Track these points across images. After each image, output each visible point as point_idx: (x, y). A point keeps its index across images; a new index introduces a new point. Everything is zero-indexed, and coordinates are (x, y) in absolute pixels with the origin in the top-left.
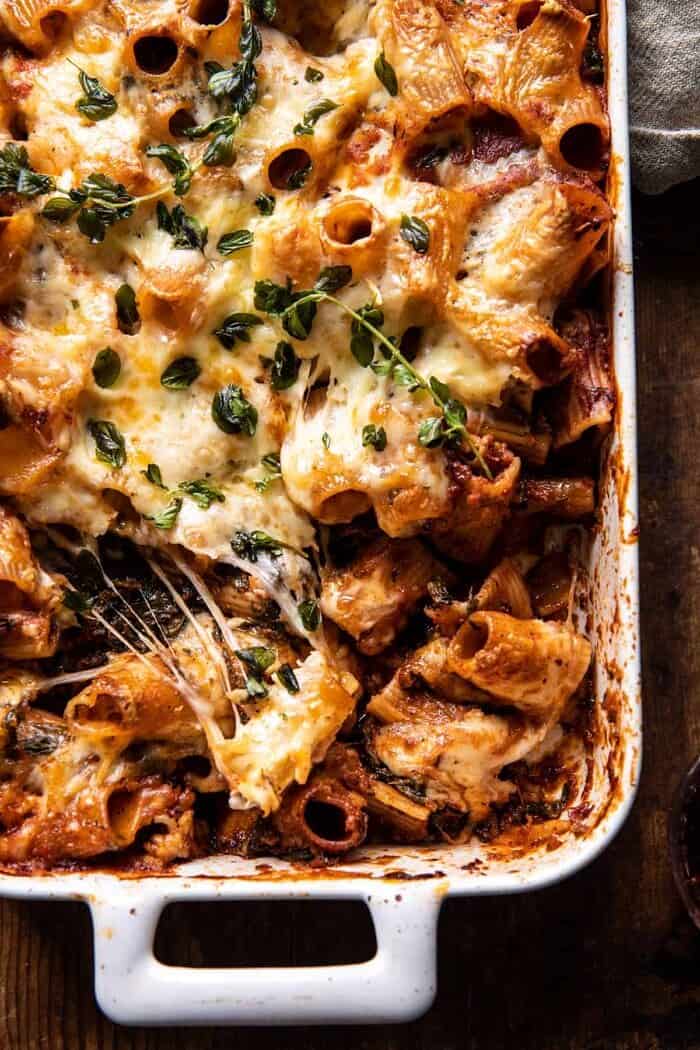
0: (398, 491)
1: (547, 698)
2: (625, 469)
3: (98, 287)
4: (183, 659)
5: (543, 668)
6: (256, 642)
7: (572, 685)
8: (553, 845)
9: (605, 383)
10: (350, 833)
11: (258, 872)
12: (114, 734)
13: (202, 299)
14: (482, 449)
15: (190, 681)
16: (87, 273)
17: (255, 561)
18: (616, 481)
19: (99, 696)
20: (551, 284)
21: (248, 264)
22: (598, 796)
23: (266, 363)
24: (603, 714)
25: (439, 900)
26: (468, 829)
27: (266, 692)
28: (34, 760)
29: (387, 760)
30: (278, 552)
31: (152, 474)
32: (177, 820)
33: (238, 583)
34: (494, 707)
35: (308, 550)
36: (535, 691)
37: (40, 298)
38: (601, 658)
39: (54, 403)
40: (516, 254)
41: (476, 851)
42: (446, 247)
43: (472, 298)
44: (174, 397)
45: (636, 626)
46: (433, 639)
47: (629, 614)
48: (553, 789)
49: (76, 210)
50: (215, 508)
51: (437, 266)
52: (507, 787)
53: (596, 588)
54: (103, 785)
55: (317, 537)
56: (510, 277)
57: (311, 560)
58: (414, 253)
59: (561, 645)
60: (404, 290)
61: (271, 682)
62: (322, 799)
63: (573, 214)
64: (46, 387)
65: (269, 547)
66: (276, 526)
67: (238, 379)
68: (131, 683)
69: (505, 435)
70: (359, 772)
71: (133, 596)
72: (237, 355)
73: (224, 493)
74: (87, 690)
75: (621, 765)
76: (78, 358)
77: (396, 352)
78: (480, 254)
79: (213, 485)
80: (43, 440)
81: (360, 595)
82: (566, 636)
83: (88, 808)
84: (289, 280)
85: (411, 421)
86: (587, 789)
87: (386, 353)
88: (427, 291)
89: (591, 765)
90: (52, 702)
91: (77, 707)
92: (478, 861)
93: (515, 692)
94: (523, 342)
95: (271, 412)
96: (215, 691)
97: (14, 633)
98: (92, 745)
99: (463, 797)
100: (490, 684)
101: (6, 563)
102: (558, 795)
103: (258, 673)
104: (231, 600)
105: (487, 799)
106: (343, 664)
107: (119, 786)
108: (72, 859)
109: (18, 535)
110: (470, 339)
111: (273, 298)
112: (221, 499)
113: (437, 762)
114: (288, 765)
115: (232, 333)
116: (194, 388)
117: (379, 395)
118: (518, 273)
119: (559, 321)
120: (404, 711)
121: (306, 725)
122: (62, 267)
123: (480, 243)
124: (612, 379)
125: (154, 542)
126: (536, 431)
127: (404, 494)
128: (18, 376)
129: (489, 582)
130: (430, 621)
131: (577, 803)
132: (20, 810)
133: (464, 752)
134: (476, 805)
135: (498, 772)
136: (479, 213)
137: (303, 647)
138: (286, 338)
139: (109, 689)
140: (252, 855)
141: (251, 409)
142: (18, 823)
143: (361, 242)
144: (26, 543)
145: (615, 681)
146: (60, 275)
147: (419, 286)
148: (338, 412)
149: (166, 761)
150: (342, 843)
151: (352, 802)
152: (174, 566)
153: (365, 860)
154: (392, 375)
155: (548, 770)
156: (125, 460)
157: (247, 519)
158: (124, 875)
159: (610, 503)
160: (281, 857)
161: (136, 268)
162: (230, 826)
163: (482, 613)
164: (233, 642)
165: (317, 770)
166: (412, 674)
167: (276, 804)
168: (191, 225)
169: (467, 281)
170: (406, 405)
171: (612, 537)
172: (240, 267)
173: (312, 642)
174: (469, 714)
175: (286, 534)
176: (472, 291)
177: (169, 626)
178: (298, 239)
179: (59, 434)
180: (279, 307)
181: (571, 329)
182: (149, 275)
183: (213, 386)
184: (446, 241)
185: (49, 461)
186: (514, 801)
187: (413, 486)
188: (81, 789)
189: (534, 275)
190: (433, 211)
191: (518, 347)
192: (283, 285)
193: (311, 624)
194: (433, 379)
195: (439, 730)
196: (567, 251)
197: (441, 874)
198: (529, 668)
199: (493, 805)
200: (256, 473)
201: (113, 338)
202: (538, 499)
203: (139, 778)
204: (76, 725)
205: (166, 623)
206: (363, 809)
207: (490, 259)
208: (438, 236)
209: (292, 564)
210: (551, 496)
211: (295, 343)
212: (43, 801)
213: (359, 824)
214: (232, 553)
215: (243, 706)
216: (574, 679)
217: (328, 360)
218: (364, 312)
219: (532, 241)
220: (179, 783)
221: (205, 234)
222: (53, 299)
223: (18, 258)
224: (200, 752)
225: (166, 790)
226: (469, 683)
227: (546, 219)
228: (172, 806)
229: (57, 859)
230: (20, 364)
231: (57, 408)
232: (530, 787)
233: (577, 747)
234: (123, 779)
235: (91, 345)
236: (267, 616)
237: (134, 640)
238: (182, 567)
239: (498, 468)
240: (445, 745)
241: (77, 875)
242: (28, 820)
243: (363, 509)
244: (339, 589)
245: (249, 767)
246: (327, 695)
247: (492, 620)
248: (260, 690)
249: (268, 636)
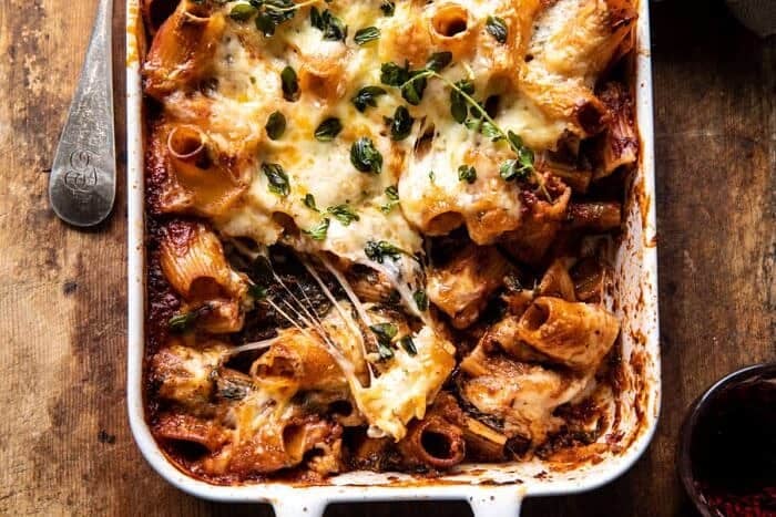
0: (485, 211)
1: (588, 357)
2: (647, 194)
3: (268, 68)
4: (332, 332)
5: (587, 336)
6: (383, 320)
7: (606, 349)
8: (596, 461)
9: (631, 135)
10: (454, 453)
11: (389, 482)
12: (287, 385)
13: (345, 76)
14: (543, 182)
15: (338, 347)
16: (260, 58)
17: (382, 262)
18: (639, 204)
19: (276, 358)
20: (594, 64)
21: (376, 51)
22: (627, 425)
23: (388, 122)
24: (628, 369)
25: (520, 499)
26: (531, 451)
27: (393, 355)
28: (230, 404)
29: (476, 403)
30: (398, 256)
31: (309, 201)
32: (331, 446)
33: (370, 279)
34: (552, 365)
35: (418, 254)
36: (580, 353)
37: (228, 76)
38: (627, 328)
39: (241, 150)
40: (569, 43)
41: (537, 466)
42: (518, 39)
43: (537, 75)
44: (323, 147)
45: (656, 306)
46: (507, 317)
47: (651, 297)
48: (590, 422)
49: (254, 13)
50: (353, 224)
51: (511, 52)
52: (559, 421)
53: (621, 279)
54: (279, 421)
55: (424, 246)
56: (565, 59)
57: (419, 262)
58: (496, 43)
59: (599, 319)
60: (490, 69)
61: (396, 348)
62: (434, 430)
63: (611, 14)
64: (234, 140)
65: (392, 253)
66: (396, 238)
67: (368, 131)
68: (299, 349)
69: (560, 172)
70: (457, 411)
71: (294, 288)
72: (367, 116)
73: (358, 214)
74: (267, 354)
75: (646, 403)
76: (256, 118)
77: (485, 114)
78: (541, 43)
79: (351, 208)
80: (233, 177)
81: (455, 286)
82: (601, 313)
83: (270, 438)
84: (407, 62)
85: (494, 163)
86: (617, 422)
87: (476, 114)
88: (507, 69)
89: (618, 405)
90: (240, 363)
91: (260, 366)
92: (544, 473)
93: (567, 354)
94: (576, 105)
95: (392, 156)
96: (356, 355)
97: (214, 314)
98: (271, 393)
99: (529, 429)
100: (547, 348)
101: (208, 264)
102: (593, 426)
103: (386, 341)
104: (364, 290)
105: (545, 430)
106: (443, 335)
107: (291, 422)
108: (258, 474)
109: (214, 244)
110: (536, 105)
111: (394, 75)
112: (357, 218)
113: (512, 403)
114: (411, 405)
115: (365, 100)
116: (337, 139)
117: (469, 145)
118: (571, 56)
119: (599, 89)
120: (486, 368)
121: (423, 378)
122: (243, 53)
123: (541, 35)
124: (636, 132)
125: (309, 249)
126: (581, 169)
127: (489, 214)
128: (214, 132)
129: (547, 276)
130: (505, 304)
131: (609, 431)
132: (220, 440)
133: (530, 396)
134: (537, 434)
135: (553, 410)
136: (541, 14)
137: (415, 324)
138: (404, 103)
139: (283, 353)
140: (382, 471)
141: (378, 154)
142: (219, 448)
143: (460, 35)
144: (221, 250)
145: (640, 344)
146: (242, 61)
147: (500, 65)
148: (440, 156)
149: (321, 404)
150: (447, 461)
151: (453, 431)
152: (322, 265)
153: (463, 473)
154: (480, 130)
155: (585, 408)
156: (289, 191)
157: (375, 233)
158: (296, 485)
159: (634, 220)
160: (403, 471)
161: (296, 55)
162: (365, 449)
163: (544, 298)
164: (368, 320)
165: (429, 409)
166: (492, 341)
167: (404, 434)
168: (336, 23)
169: (533, 62)
170: (490, 151)
171: (636, 243)
172: (369, 53)
173: (423, 319)
174: (534, 369)
175: (403, 243)
176: (539, 70)
177: (321, 308)
178: (414, 33)
179: (244, 171)
180: (400, 82)
181: (606, 96)
182: (306, 60)
183: (351, 138)
184: (519, 34)
185: (237, 192)
186: (564, 430)
187: (495, 208)
188: (263, 424)
189: (582, 58)
190: (509, 13)
191: (571, 110)
192: (402, 66)
193: (422, 307)
194: (510, 132)
195: (512, 381)
196: (606, 40)
197: (520, 482)
198: (576, 337)
199: (548, 433)
200: (380, 200)
201: (281, 105)
202: (581, 217)
203: (304, 417)
204: (259, 378)
205: (317, 306)
206: (461, 437)
207: (549, 47)
208: (514, 31)
209: (408, 265)
210: (591, 214)
211: (410, 107)
212: (236, 433)
213: (460, 447)
214: (366, 257)
215: (376, 365)
216: (607, 345)
217: (433, 119)
218: (461, 85)
219: (581, 34)
220: (330, 421)
221: (346, 29)
222: (239, 77)
223: (213, 48)
224: (344, 398)
225: (323, 424)
226: (533, 348)
227: (592, 18)
228: (326, 436)
229: (247, 474)
230: (216, 123)
231: (242, 154)
232: (574, 421)
233: (606, 392)
234: (292, 418)
235: (265, 110)
236: (390, 302)
237: (295, 317)
238: (330, 267)
239: (556, 194)
240: (517, 392)
241: (263, 485)
242: (225, 447)
243: (457, 225)
244: (440, 281)
245: (382, 408)
246: (437, 356)
247: (553, 304)
248: (389, 353)
249: (392, 316)
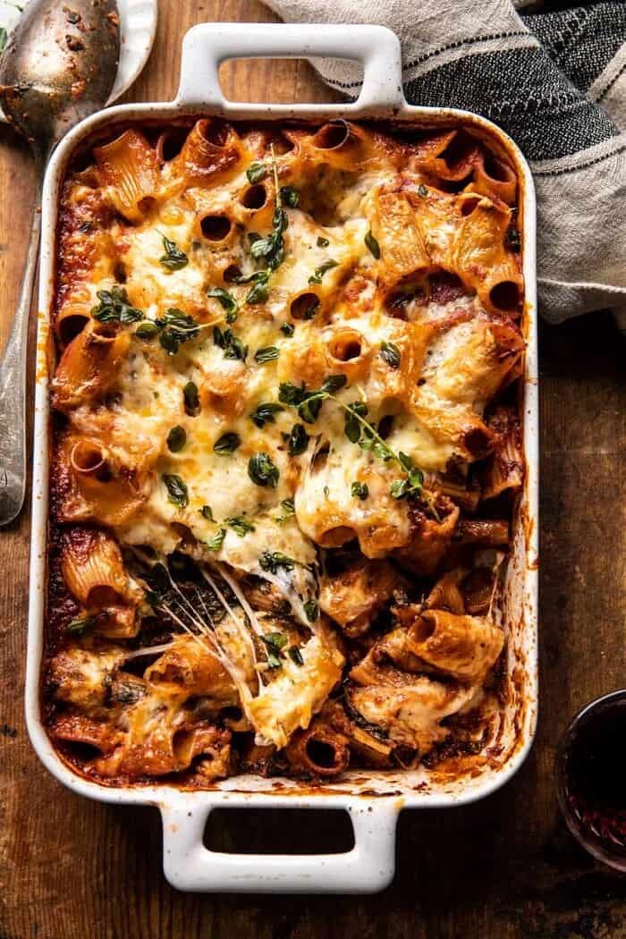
0: (376, 527)
1: (474, 669)
2: (531, 518)
3: (173, 383)
4: (225, 640)
5: (473, 649)
6: (274, 629)
7: (492, 661)
8: (476, 774)
9: (517, 458)
10: (338, 763)
11: (274, 788)
12: (178, 692)
13: (244, 394)
14: (433, 500)
15: (230, 655)
16: (164, 374)
17: (275, 573)
18: (524, 526)
19: (168, 666)
20: (482, 391)
21: (275, 371)
22: (507, 740)
23: (285, 437)
24: (512, 684)
25: (398, 811)
26: (417, 759)
27: (281, 665)
28: (122, 708)
29: (362, 711)
30: (291, 567)
31: (206, 512)
32: (219, 751)
33: (263, 588)
34: (437, 676)
35: (312, 565)
36: (466, 665)
37: (132, 391)
38: (511, 644)
39: (141, 463)
40: (459, 371)
41: (422, 776)
42: (411, 364)
43: (429, 398)
44: (222, 460)
45: (536, 626)
46: (397, 628)
47: (531, 618)
48: (476, 733)
49: (159, 332)
50: (249, 536)
51: (404, 377)
52: (445, 731)
53: (508, 596)
54: (170, 727)
55: (318, 557)
56: (454, 386)
57: (313, 572)
58: (389, 368)
59: (484, 632)
60: (382, 393)
61: (284, 658)
62: (319, 739)
63: (498, 346)
64: (136, 453)
65: (286, 564)
66: (290, 549)
67: (266, 447)
68: (190, 656)
69: (450, 491)
70: (344, 720)
71: (190, 594)
72: (266, 431)
73: (254, 525)
74: (159, 661)
75: (523, 721)
76: (157, 433)
77: (376, 435)
78: (434, 368)
79: (248, 519)
80: (133, 490)
81: (346, 598)
82: (487, 626)
83: (160, 742)
84: (303, 383)
85: (386, 481)
86: (500, 735)
87: (370, 435)
88: (398, 394)
89: (503, 717)
90: (135, 667)
91: (153, 673)
92: (424, 784)
93: (453, 666)
94: (462, 431)
95: (288, 471)
96: (246, 662)
97: (111, 621)
98: (163, 699)
99: (415, 739)
100: (435, 660)
101: (107, 573)
102: (479, 737)
103: (276, 652)
104: (257, 599)
105: (431, 739)
106: (333, 644)
107: (181, 728)
108: (148, 777)
109: (115, 553)
110: (426, 427)
111: (292, 395)
112: (253, 530)
113: (397, 714)
114: (295, 715)
115: (263, 416)
116: (236, 454)
117: (361, 462)
118: (460, 384)
119: (487, 415)
120: (375, 678)
121: (308, 688)
122: (147, 369)
123: (435, 360)
124: (522, 455)
125: (205, 558)
126: (470, 489)
127: (379, 530)
128: (116, 445)
129: (435, 591)
130: (394, 616)
131: (492, 744)
132: (112, 742)
133: (416, 708)
134: (423, 744)
135: (439, 721)
136: (434, 340)
137: (306, 633)
138: (300, 421)
139: (175, 661)
140: (269, 776)
141: (275, 469)
142: (111, 751)
143: (354, 360)
144: (120, 559)
145: (520, 663)
146: (146, 375)
147: (392, 391)
148: (335, 472)
149: (211, 710)
150: (331, 770)
151: (339, 741)
152: (219, 575)
153: (347, 781)
154: (373, 448)
155: (472, 719)
156: (187, 503)
157: (270, 544)
158: (183, 789)
159: (520, 539)
160: (290, 777)
161: (198, 371)
162: (254, 754)
163: (431, 611)
164: (260, 629)
165: (315, 719)
166: (381, 652)
167: (285, 742)
168: (237, 343)
169: (425, 387)
170: (382, 469)
171: (521, 563)
172: (269, 372)
173: (313, 630)
174: (420, 680)
175: (297, 555)
176: (429, 394)
177: (214, 616)
178: (311, 357)
179: (144, 484)
180: (296, 402)
181: (496, 420)
182: (208, 377)
183: (249, 452)
184: (411, 360)
185: (136, 504)
186: (449, 740)
187: (386, 525)
188: (155, 729)
189: (470, 385)
190: (404, 339)
191: (459, 435)
192: (299, 387)
193: (312, 618)
194: (401, 453)
195: (399, 691)
196: (494, 370)
197: (399, 793)
198: (462, 649)
199: (434, 743)
200: (277, 512)
201: (183, 420)
202: (471, 534)
203: (194, 722)
204: (152, 685)
205: (212, 613)
206: (347, 746)
207: (440, 373)
208: (406, 355)
209: (300, 576)
210: (480, 532)
211: (306, 426)
212: (129, 736)
213: (344, 757)
214: (260, 568)
215: (265, 674)
216: (492, 657)
217: (329, 436)
218: (355, 407)
219: (470, 363)
220: (221, 726)
221: (247, 349)
222: (142, 392)
223: (119, 366)
224: (235, 703)
225: (212, 730)
226: (421, 660)
227: (480, 349)
228: (216, 742)
229: (138, 776)
230: (119, 437)
231: (142, 467)
232: (460, 731)
233: (493, 704)
234: (182, 723)
235: (167, 424)
236: (282, 612)
237: (190, 625)
238: (225, 576)
239: (444, 513)
240: (403, 702)
241: (151, 788)
242: (118, 749)
243: (350, 539)
244: (332, 591)
245: (269, 717)
246: (323, 667)
247: (439, 616)
248: (277, 664)
249: (283, 625)
